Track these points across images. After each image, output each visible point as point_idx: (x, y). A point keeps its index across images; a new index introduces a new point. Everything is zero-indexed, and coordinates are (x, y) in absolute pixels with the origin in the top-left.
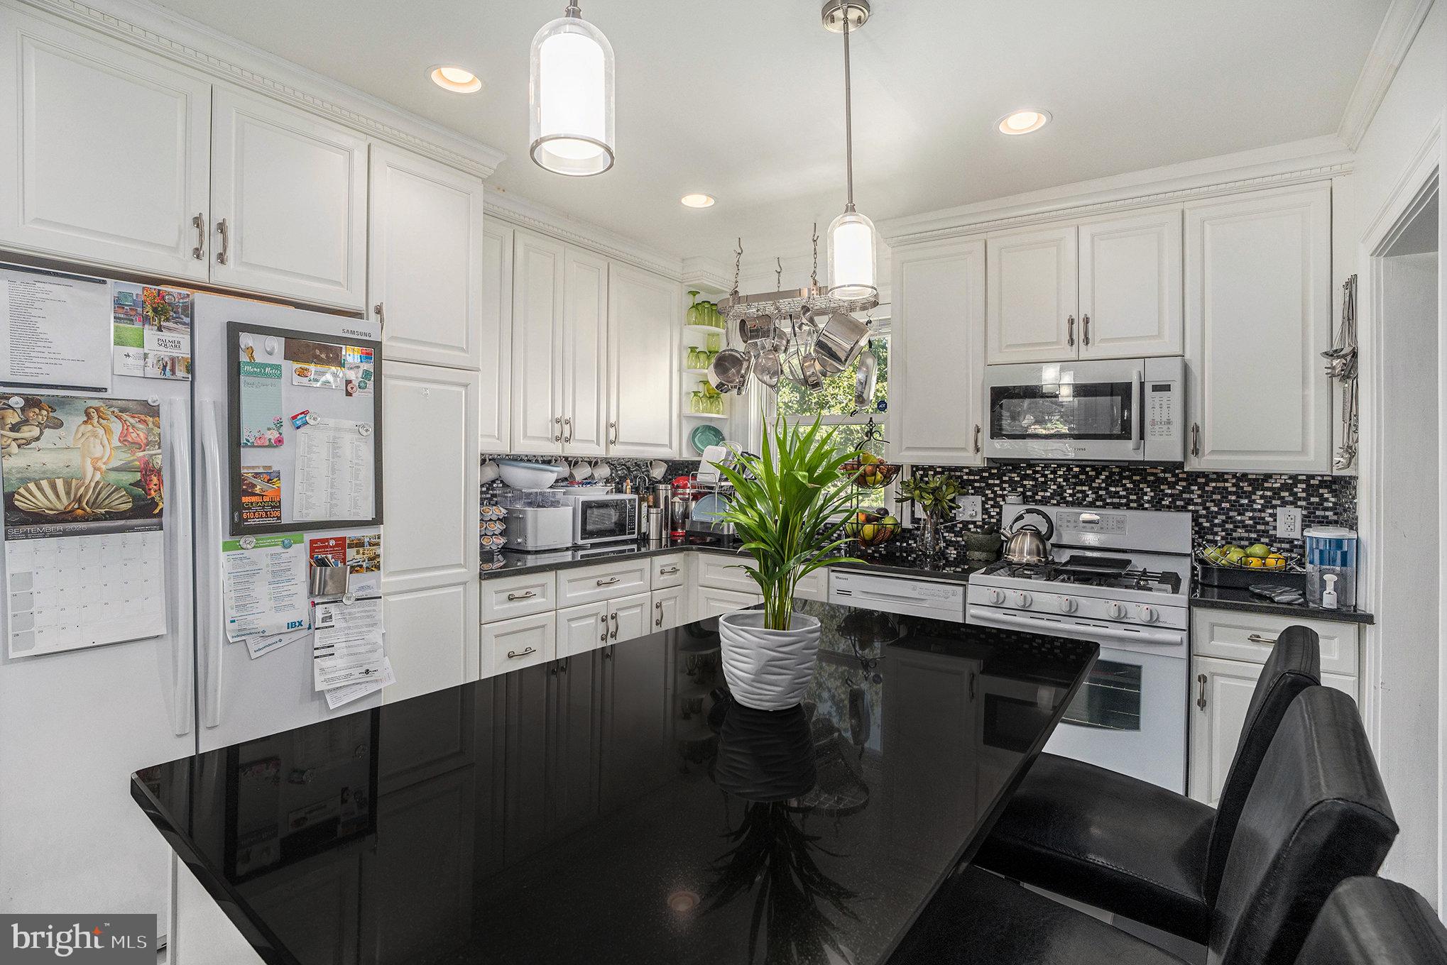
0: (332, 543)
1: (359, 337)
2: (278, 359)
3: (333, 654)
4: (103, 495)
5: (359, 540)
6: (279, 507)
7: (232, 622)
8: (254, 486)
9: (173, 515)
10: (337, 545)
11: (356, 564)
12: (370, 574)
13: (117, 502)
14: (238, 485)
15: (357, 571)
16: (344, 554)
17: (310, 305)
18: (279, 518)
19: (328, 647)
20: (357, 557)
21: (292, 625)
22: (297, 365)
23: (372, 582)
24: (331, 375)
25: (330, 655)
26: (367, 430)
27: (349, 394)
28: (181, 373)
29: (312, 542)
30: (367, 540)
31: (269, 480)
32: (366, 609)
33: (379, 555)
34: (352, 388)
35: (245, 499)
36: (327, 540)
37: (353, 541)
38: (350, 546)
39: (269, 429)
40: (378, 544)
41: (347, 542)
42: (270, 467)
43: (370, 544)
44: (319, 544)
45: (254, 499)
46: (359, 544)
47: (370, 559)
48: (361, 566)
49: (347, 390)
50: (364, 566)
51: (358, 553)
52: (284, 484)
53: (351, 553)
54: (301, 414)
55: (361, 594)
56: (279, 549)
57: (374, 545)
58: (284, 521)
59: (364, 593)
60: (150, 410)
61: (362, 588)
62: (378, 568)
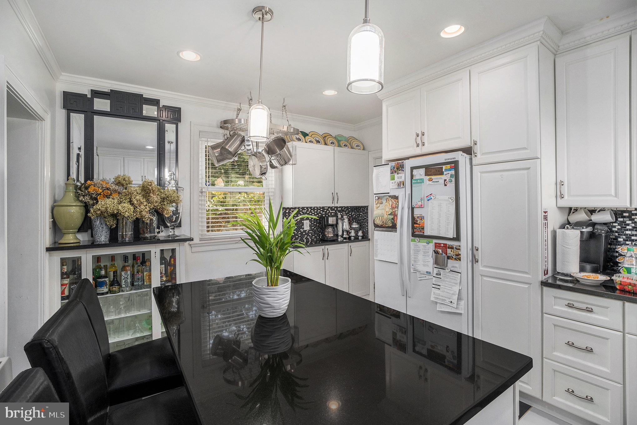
0: (442, 245)
1: (451, 160)
2: (423, 177)
3: (440, 289)
4: (387, 222)
5: (452, 246)
6: (424, 229)
7: (413, 265)
8: (417, 221)
9: (402, 228)
10: (444, 247)
11: (451, 256)
12: (456, 261)
13: (389, 224)
14: (414, 221)
15: (451, 259)
16: (447, 251)
17: (435, 153)
18: (424, 233)
19: (438, 285)
20: (451, 253)
21: (427, 272)
22: (428, 177)
23: (457, 265)
24: (440, 179)
25: (438, 289)
26: (452, 200)
27: (445, 185)
28: (402, 186)
29: (436, 243)
30: (455, 246)
31: (421, 219)
32: (455, 276)
33: (460, 254)
34: (447, 183)
35: (415, 225)
36: (440, 244)
37: (449, 246)
38: (449, 248)
39: (419, 201)
40: (459, 249)
41: (447, 246)
42: (421, 215)
43: (456, 249)
44: (438, 245)
45: (417, 225)
46: (451, 248)
47: (456, 255)
48: (453, 257)
49: (445, 184)
50: (454, 257)
51: (452, 251)
52: (425, 221)
53: (449, 251)
54: (430, 195)
55: (452, 269)
56: (425, 244)
57: (458, 249)
58: (425, 234)
59: (454, 269)
60: (396, 198)
61: (453, 267)
62: (460, 260)
